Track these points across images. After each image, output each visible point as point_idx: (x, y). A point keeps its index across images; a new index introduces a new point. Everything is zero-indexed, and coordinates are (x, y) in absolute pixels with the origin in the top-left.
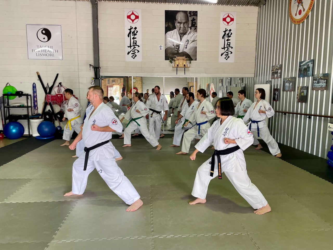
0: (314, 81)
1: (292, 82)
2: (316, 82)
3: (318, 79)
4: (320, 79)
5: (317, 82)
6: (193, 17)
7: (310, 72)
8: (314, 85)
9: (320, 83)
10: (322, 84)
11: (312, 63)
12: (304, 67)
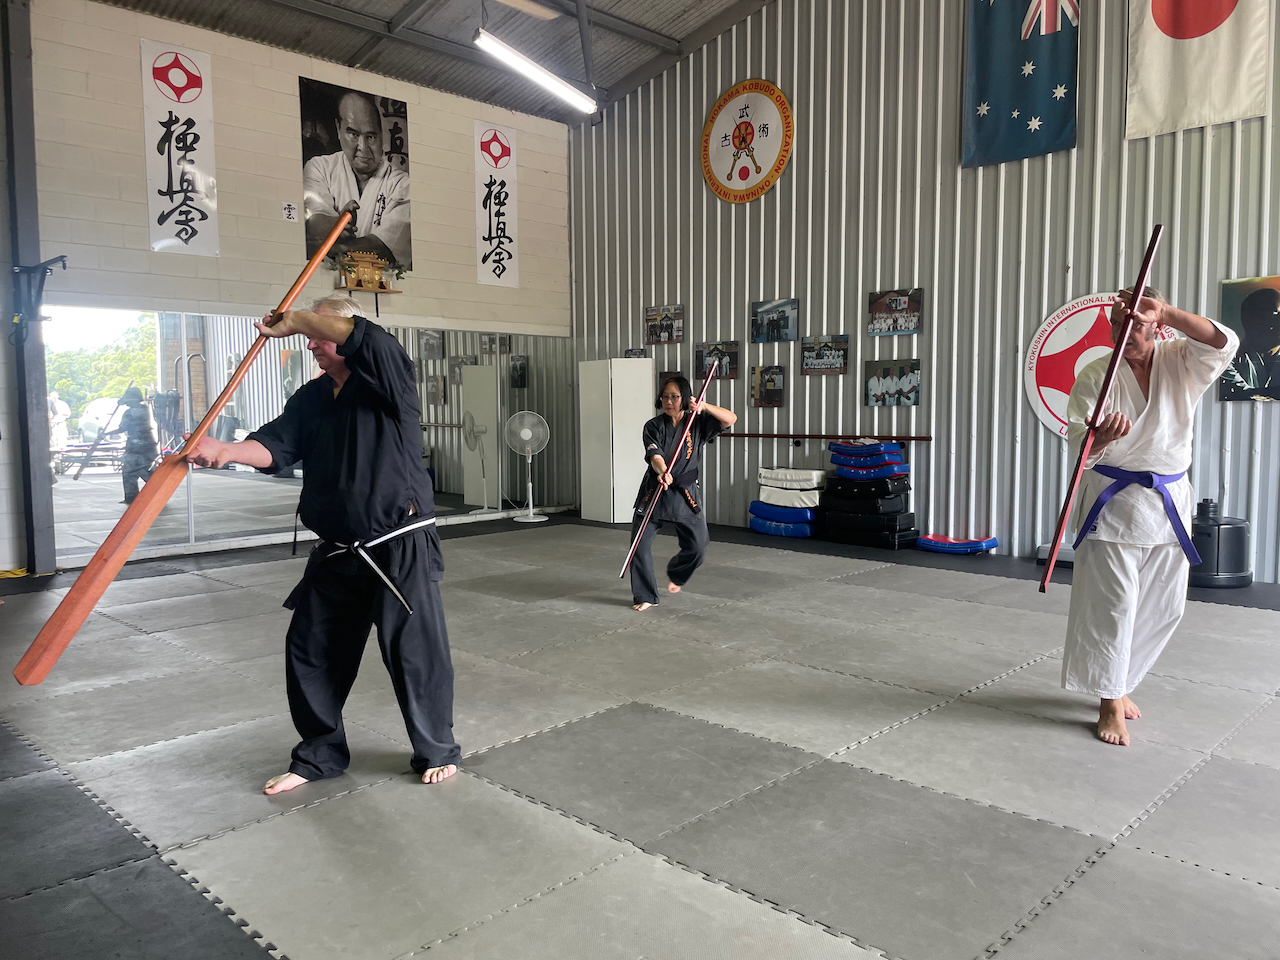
0: (806, 354)
1: (729, 355)
3: (817, 347)
4: (823, 347)
5: (814, 356)
6: (395, 119)
7: (791, 330)
8: (807, 365)
9: (826, 358)
10: (833, 361)
11: (794, 306)
12: (769, 316)
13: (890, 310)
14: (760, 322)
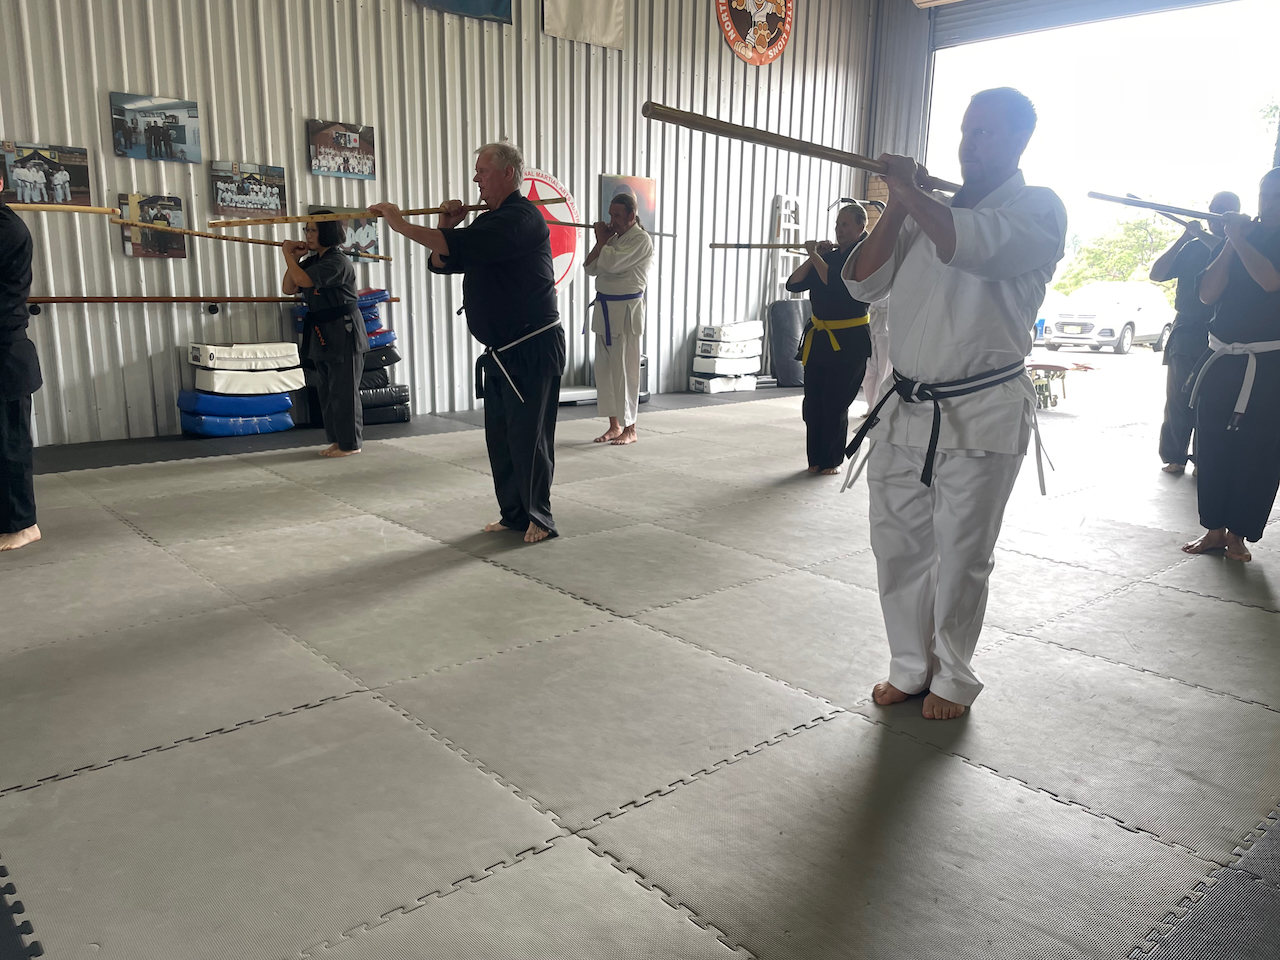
0: (220, 185)
1: (68, 168)
2: (233, 187)
3: (237, 178)
4: (248, 178)
5: (235, 190)
7: (190, 148)
8: (223, 200)
9: (252, 194)
10: (264, 200)
11: (192, 113)
12: (148, 119)
13: (338, 146)
14: (130, 124)
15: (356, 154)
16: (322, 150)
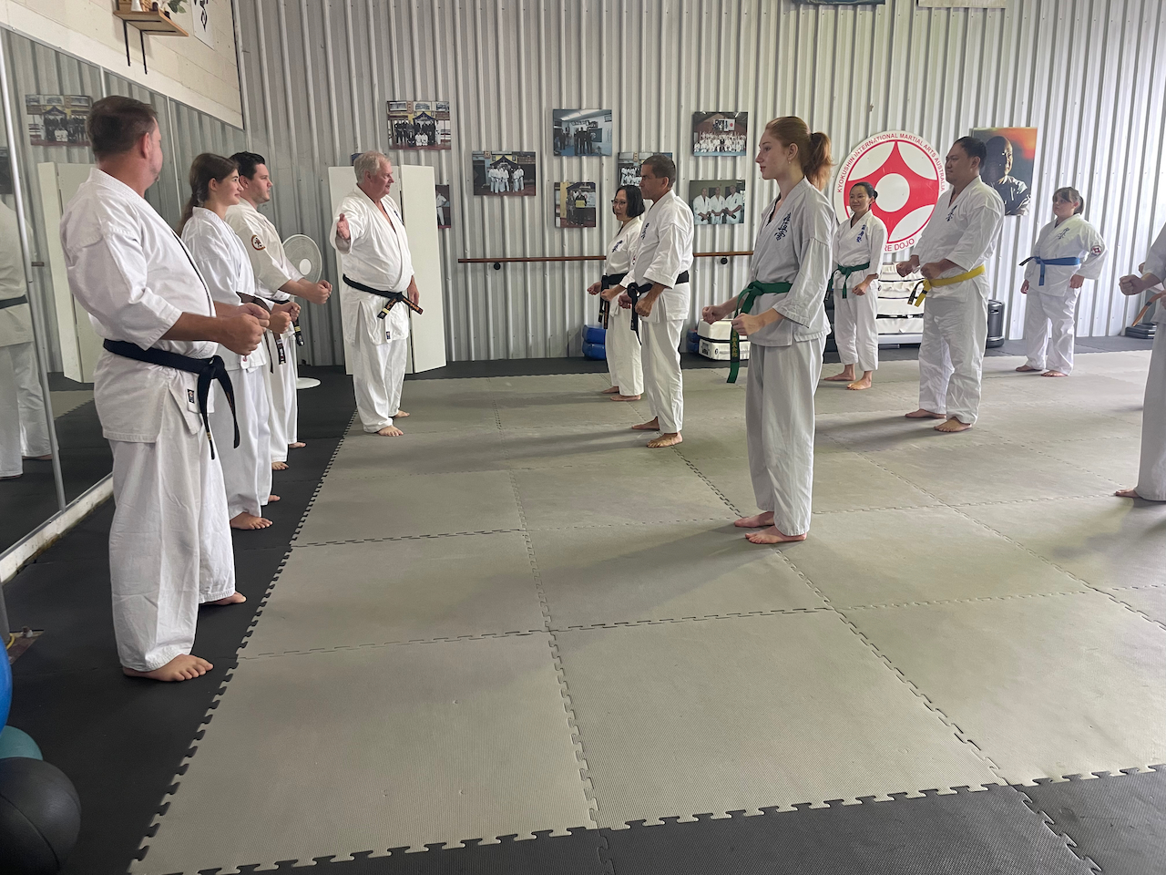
0: (624, 170)
1: (523, 167)
2: (633, 171)
7: (604, 144)
11: (608, 118)
12: (577, 126)
13: (716, 131)
14: (564, 132)
15: (731, 136)
16: (704, 136)
